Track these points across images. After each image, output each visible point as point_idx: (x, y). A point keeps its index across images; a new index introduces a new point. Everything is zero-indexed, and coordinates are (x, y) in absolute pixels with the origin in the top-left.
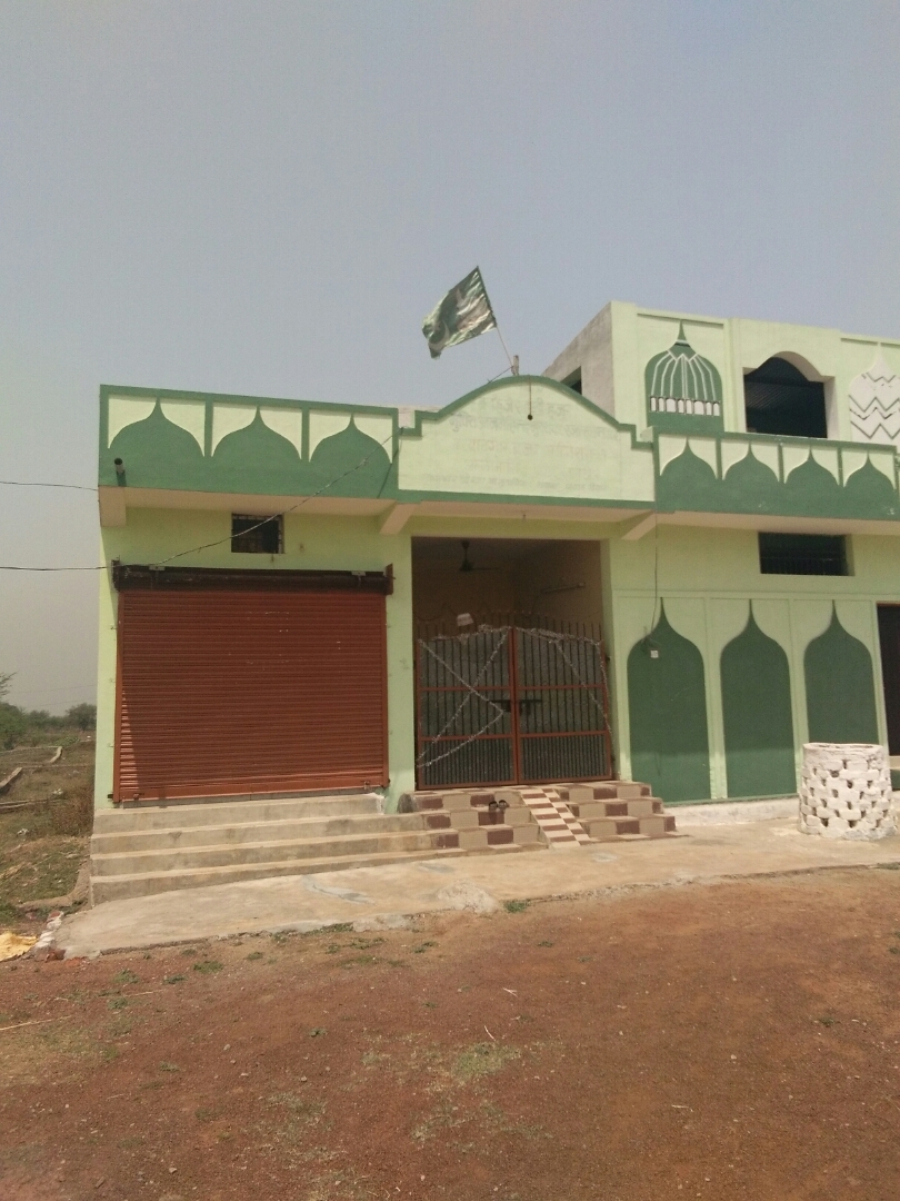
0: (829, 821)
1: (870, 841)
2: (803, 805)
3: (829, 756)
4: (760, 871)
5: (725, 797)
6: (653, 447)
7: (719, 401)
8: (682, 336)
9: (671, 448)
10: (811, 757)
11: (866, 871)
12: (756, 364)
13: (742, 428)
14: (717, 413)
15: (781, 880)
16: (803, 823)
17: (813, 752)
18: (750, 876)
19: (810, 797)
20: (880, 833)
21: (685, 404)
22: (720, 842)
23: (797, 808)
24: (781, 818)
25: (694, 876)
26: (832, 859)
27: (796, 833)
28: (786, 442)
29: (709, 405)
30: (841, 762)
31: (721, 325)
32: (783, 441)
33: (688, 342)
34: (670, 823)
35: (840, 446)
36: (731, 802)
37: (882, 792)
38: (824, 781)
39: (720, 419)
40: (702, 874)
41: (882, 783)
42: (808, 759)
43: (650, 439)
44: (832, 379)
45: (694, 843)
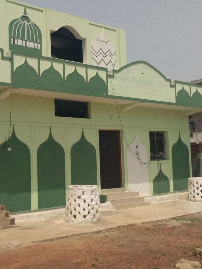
0: (76, 216)
1: (91, 223)
2: (67, 210)
3: (78, 190)
4: (47, 238)
5: (37, 209)
6: (11, 60)
7: (40, 43)
8: (25, 13)
9: (19, 61)
10: (71, 191)
11: (88, 235)
12: (56, 29)
13: (49, 55)
14: (39, 48)
15: (55, 241)
16: (67, 218)
17: (72, 189)
18: (43, 241)
19: (70, 207)
20: (95, 220)
21: (26, 42)
22: (32, 228)
23: (65, 212)
24: (59, 216)
25: (20, 243)
26: (76, 231)
27: (64, 222)
28: (66, 63)
29: (36, 44)
30: (82, 193)
31: (42, 11)
32: (65, 63)
33: (28, 16)
34: (13, 221)
35: (87, 67)
36: (39, 211)
37: (96, 204)
38: (75, 200)
39: (41, 50)
40: (23, 242)
41: (96, 200)
42: (69, 192)
43: (10, 56)
44: (85, 39)
45: (22, 229)
